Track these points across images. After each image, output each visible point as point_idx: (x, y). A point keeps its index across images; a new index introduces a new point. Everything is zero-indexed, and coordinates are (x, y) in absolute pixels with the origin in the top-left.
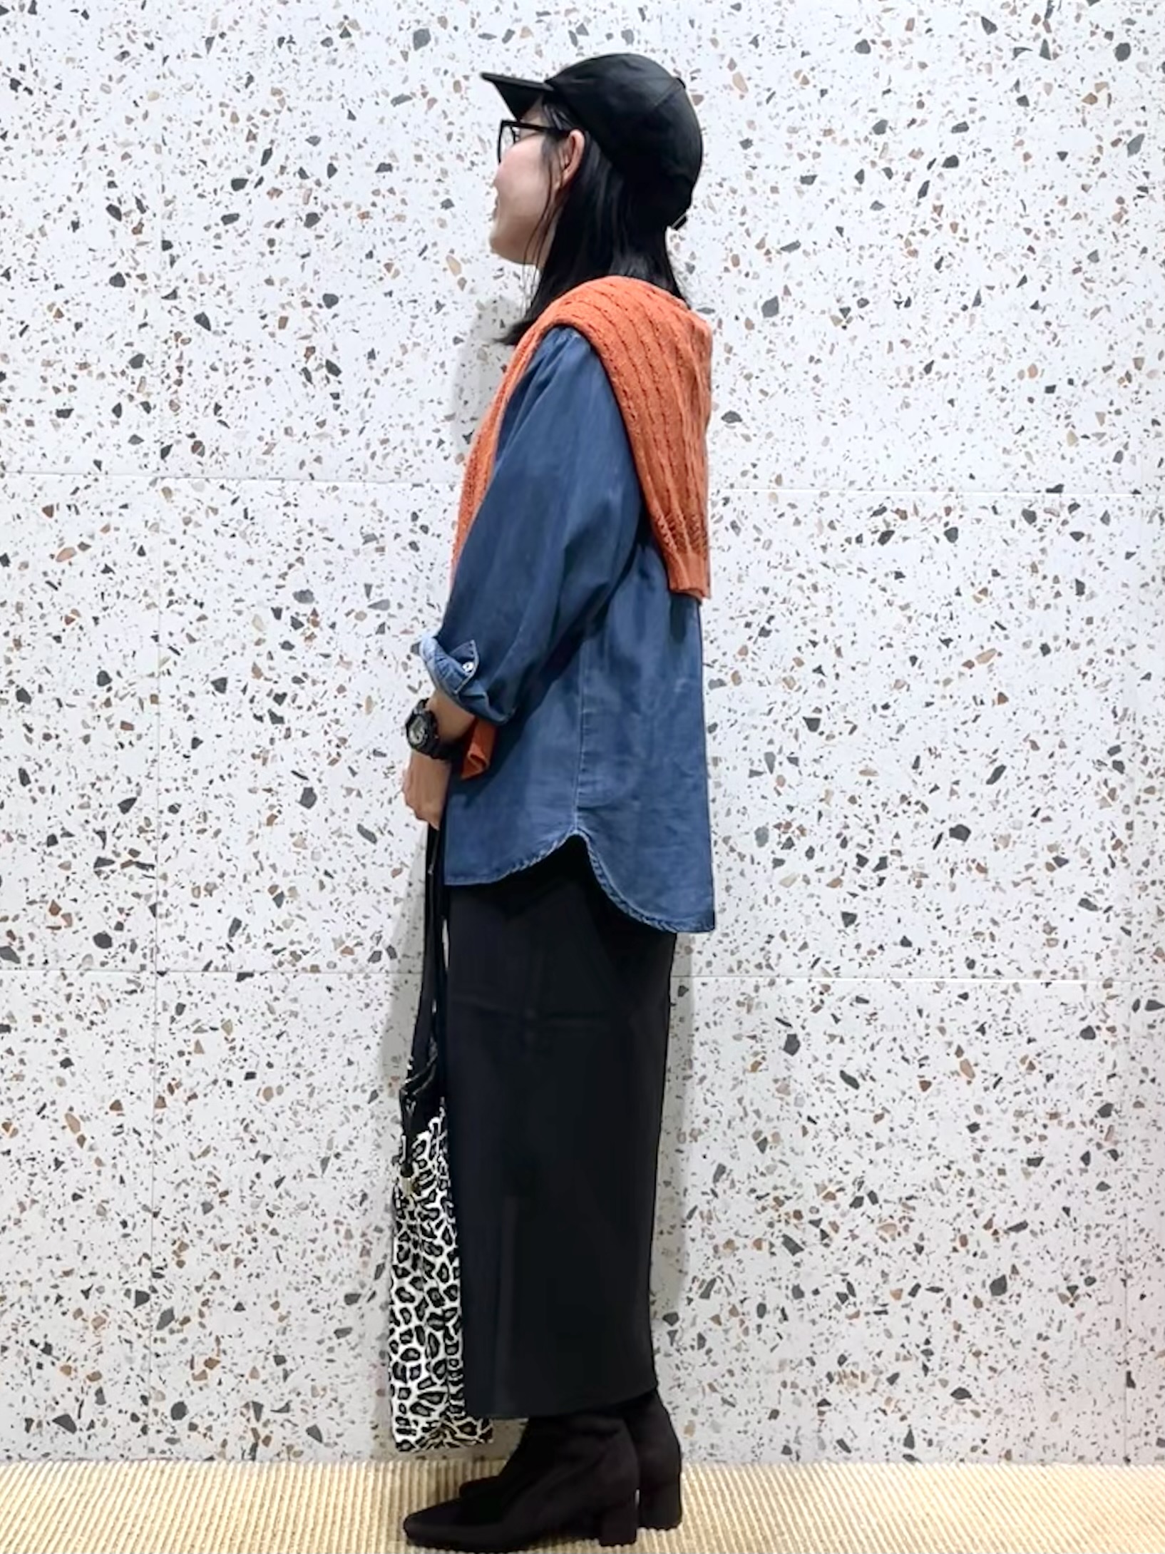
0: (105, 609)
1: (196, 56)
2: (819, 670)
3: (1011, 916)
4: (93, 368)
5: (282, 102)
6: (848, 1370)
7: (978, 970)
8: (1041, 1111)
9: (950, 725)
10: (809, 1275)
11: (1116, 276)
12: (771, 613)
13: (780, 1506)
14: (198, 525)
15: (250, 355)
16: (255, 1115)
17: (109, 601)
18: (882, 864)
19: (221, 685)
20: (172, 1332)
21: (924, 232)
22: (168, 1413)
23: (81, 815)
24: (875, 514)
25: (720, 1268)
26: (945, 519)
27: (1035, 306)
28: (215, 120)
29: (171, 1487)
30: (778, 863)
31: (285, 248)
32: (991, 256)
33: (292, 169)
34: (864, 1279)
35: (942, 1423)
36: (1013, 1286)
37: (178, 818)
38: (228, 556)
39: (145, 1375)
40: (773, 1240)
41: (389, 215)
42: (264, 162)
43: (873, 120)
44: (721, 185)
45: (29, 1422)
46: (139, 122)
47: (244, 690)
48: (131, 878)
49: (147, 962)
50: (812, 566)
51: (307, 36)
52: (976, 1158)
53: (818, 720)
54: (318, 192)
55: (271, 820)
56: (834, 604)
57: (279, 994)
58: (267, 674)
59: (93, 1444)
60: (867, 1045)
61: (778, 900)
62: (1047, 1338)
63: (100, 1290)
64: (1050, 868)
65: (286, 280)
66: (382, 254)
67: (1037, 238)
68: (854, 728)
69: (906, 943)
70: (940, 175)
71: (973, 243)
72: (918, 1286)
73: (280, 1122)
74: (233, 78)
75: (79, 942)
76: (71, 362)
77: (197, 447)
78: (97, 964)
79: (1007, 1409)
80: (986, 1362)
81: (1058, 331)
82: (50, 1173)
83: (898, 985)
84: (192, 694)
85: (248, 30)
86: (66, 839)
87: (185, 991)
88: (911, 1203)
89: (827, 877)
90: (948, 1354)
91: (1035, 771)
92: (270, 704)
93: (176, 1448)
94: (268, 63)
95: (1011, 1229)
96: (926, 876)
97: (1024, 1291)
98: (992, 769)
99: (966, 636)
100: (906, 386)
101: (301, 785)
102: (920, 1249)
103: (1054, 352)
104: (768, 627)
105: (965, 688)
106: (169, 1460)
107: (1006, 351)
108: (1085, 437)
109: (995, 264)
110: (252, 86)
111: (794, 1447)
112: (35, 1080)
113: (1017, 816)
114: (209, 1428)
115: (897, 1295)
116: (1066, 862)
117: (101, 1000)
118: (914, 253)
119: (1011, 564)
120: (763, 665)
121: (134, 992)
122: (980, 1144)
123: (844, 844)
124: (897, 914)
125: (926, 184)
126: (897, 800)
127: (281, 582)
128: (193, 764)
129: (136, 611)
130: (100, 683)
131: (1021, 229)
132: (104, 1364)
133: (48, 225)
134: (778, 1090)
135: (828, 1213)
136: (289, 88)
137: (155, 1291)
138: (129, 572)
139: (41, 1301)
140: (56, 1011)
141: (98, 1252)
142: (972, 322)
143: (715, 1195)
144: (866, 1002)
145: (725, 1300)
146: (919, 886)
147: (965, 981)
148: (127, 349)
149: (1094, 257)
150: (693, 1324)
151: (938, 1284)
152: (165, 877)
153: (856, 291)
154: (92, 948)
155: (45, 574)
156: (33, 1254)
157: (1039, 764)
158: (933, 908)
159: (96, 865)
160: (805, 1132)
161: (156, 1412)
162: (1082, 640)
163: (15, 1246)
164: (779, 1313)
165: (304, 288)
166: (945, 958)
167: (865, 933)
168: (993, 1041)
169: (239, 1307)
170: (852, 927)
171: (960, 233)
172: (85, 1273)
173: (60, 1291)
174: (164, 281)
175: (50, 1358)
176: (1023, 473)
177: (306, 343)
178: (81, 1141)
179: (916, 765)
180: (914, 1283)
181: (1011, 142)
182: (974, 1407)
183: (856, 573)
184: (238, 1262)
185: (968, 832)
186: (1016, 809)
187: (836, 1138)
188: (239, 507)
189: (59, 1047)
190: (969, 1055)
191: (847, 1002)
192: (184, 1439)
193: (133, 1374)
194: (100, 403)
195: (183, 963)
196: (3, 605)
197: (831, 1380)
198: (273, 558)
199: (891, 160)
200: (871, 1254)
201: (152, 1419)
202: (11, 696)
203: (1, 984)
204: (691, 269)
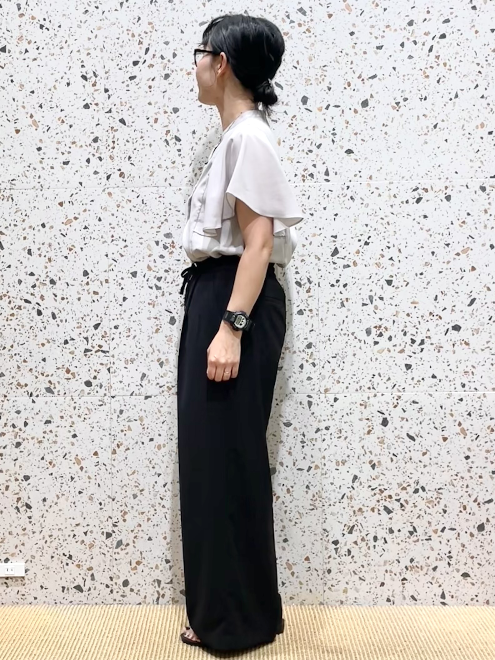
0: (85, 244)
1: (116, 10)
2: (391, 259)
3: (481, 364)
4: (78, 143)
5: (153, 27)
6: (414, 565)
7: (467, 388)
9: (450, 281)
10: (396, 523)
12: (369, 235)
13: (386, 625)
14: (123, 207)
15: (143, 135)
16: (154, 457)
17: (87, 241)
18: (422, 342)
19: (134, 274)
20: (122, 550)
21: (432, 67)
22: (121, 584)
23: (78, 331)
24: (414, 190)
25: (356, 521)
26: (445, 192)
27: (483, 97)
28: (125, 37)
29: (124, 616)
30: (376, 343)
31: (156, 89)
32: (462, 76)
33: (158, 55)
34: (420, 525)
35: (458, 588)
36: (487, 527)
37: (118, 331)
38: (136, 220)
39: (111, 568)
40: (380, 508)
42: (146, 54)
43: (408, 20)
44: (341, 52)
45: (63, 588)
46: (93, 39)
47: (144, 276)
48: (99, 357)
49: (107, 392)
50: (386, 214)
52: (469, 471)
53: (392, 281)
54: (169, 65)
55: (157, 331)
56: (397, 230)
57: (163, 405)
58: (154, 269)
59: (90, 598)
60: (418, 422)
61: (377, 359)
63: (91, 532)
65: (157, 103)
67: (482, 67)
68: (408, 283)
69: (434, 377)
71: (454, 71)
72: (444, 528)
73: (164, 459)
74: (132, 19)
75: (78, 385)
76: (68, 141)
77: (122, 175)
78: (86, 394)
79: (486, 581)
80: (476, 561)
81: (493, 107)
82: (69, 483)
83: (431, 395)
84: (122, 279)
86: (72, 341)
87: (123, 404)
88: (440, 491)
89: (398, 349)
90: (459, 558)
91: (489, 300)
92: (155, 281)
93: (125, 599)
94: (146, 11)
95: (486, 502)
96: (442, 347)
97: (492, 529)
98: (470, 300)
99: (456, 242)
100: (426, 134)
101: (169, 316)
102: (445, 512)
103: (491, 117)
104: (368, 241)
105: (456, 265)
106: (122, 604)
107: (470, 117)
109: (464, 80)
110: (140, 21)
111: (391, 599)
112: (62, 443)
113: (482, 320)
114: (139, 591)
115: (436, 531)
117: (88, 409)
118: (427, 77)
119: (475, 210)
120: (366, 257)
121: (102, 405)
122: (471, 465)
123: (405, 334)
124: (429, 364)
125: (432, 47)
126: (428, 314)
127: (158, 230)
128: (123, 308)
129: (98, 244)
130: (84, 275)
131: (475, 64)
132: (94, 564)
133: (57, 85)
134: (380, 442)
135: (403, 496)
136: (156, 22)
137: (114, 532)
138: (95, 228)
139: (67, 537)
140: (70, 414)
141: (90, 516)
142: (454, 106)
143: (354, 488)
144: (417, 403)
145: (359, 535)
146: (439, 352)
147: (461, 393)
148: (92, 135)
150: (346, 544)
151: (454, 527)
152: (113, 356)
153: (402, 94)
154: (84, 387)
155: (60, 230)
156: (63, 517)
157: (491, 296)
158: (446, 361)
159: (85, 352)
160: (392, 460)
161: (116, 584)
163: (55, 514)
164: (383, 540)
165: (164, 106)
166: (452, 383)
167: (416, 373)
168: (475, 420)
169: (150, 539)
170: (410, 370)
171: (448, 67)
172: (85, 525)
173: (75, 533)
174: (106, 105)
175: (71, 561)
176: (478, 169)
177: (166, 129)
178: (82, 468)
179: (436, 299)
180: (443, 526)
181: (469, 26)
182: (472, 581)
183: (406, 216)
184: (149, 519)
185: (460, 328)
186: (481, 317)
187: (406, 463)
188: (140, 199)
189: (71, 429)
190: (464, 426)
191: (408, 403)
192: (128, 595)
193: (106, 568)
194: (81, 158)
195: (122, 393)
196: (43, 244)
197: (407, 569)
198: (154, 220)
199: (416, 37)
200: (423, 514)
201: (115, 587)
202: (48, 282)
203: (46, 403)
204: (330, 89)
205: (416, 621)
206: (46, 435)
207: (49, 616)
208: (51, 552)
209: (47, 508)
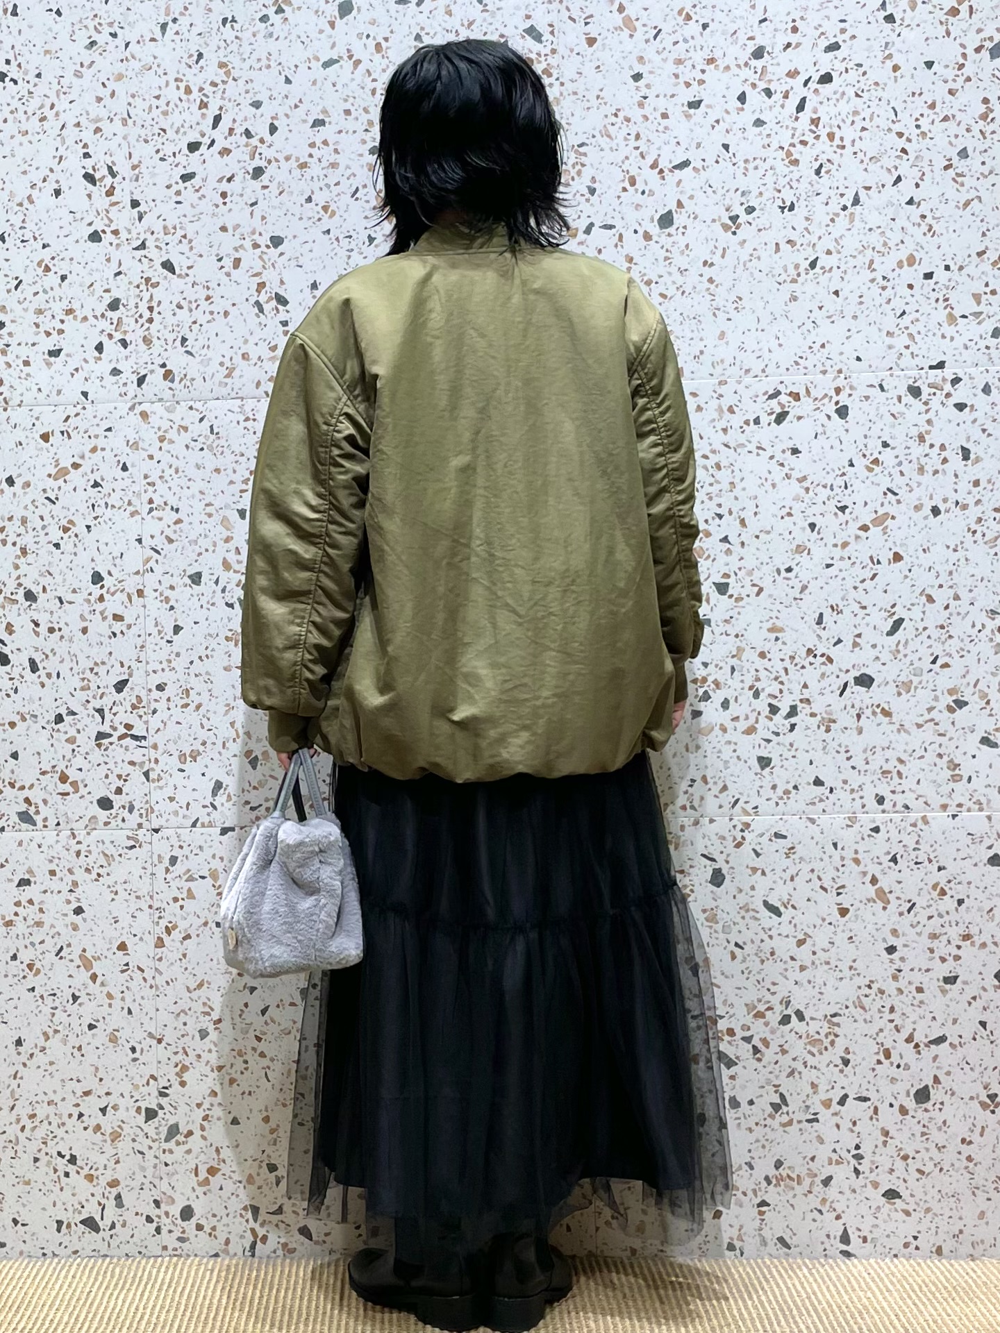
0: (96, 518)
1: (153, 40)
2: (725, 540)
3: (916, 755)
4: (77, 313)
5: (228, 73)
6: (784, 1175)
7: (887, 805)
8: (954, 933)
9: (849, 583)
10: (744, 1087)
11: (986, 169)
14: (172, 442)
15: (210, 293)
17: (99, 511)
18: (793, 711)
19: (196, 578)
20: (178, 1143)
21: (804, 143)
22: (178, 1216)
23: (82, 696)
24: (771, 397)
26: (835, 399)
27: (910, 202)
28: (172, 94)
29: (182, 1281)
30: (697, 714)
31: (235, 198)
32: (866, 160)
33: (239, 130)
34: (795, 1091)
35: (877, 1222)
36: (936, 1095)
37: (164, 695)
38: (198, 466)
39: (156, 1182)
41: (325, 163)
42: (215, 126)
43: (751, 47)
44: (616, 115)
45: (60, 1223)
46: (107, 101)
47: (217, 582)
48: (127, 749)
49: (143, 821)
50: (714, 447)
51: (246, 14)
52: (895, 978)
53: (727, 584)
54: (263, 149)
56: (737, 481)
58: (236, 566)
59: (114, 1243)
60: (787, 876)
61: (698, 748)
62: (970, 1143)
63: (115, 1108)
64: (951, 710)
65: (237, 227)
66: (320, 198)
67: (909, 140)
68: (761, 590)
69: (818, 782)
70: (816, 91)
71: (849, 150)
72: (846, 1096)
74: (186, 56)
75: (82, 807)
76: (58, 308)
77: (168, 375)
78: (101, 824)
79: (936, 1208)
80: (913, 1166)
81: (933, 222)
82: (69, 1006)
83: (813, 821)
84: (172, 588)
85: (197, 13)
86: (71, 717)
87: (177, 845)
88: (835, 1020)
89: (743, 725)
90: (877, 1158)
91: (931, 623)
93: (186, 1245)
94: (215, 41)
95: (930, 1042)
96: (834, 721)
97: (946, 1099)
98: (890, 622)
99: (860, 503)
100: (794, 281)
102: (846, 1062)
103: (929, 242)
105: (861, 551)
106: (180, 1256)
107: (885, 244)
108: (964, 317)
109: (871, 167)
110: (202, 62)
111: (737, 1244)
112: (52, 926)
113: (917, 664)
114: (214, 1228)
115: (827, 1104)
116: (966, 703)
117: (105, 855)
118: (795, 162)
119: (899, 435)
121: (134, 847)
122: (898, 964)
123: (757, 695)
124: (808, 757)
125: (804, 100)
126: (804, 654)
127: (244, 486)
128: (175, 648)
129: (121, 518)
130: (94, 583)
131: (893, 134)
132: (121, 1173)
133: (35, 193)
134: (707, 919)
135: (759, 1030)
136: (234, 61)
137: (162, 1108)
138: (116, 485)
139: (65, 1118)
140: (68, 866)
141: (112, 1074)
142: (852, 221)
144: (785, 837)
146: (828, 730)
147: (875, 816)
148: (106, 295)
149: (963, 154)
151: (865, 1094)
152: (155, 747)
153: (743, 200)
154: (96, 810)
155: (44, 491)
156: (57, 1076)
157: (935, 615)
158: (843, 750)
159: (97, 739)
160: (734, 957)
161: (167, 1214)
162: (971, 501)
163: (41, 1070)
165: (253, 233)
166: (855, 795)
167: (781, 775)
168: (906, 871)
169: (235, 1121)
170: (768, 770)
171: (837, 141)
172: (102, 1093)
173: (81, 1109)
174: (134, 235)
175: (75, 1168)
176: (907, 353)
177: (258, 280)
178: (94, 977)
179: (820, 621)
180: (843, 1092)
181: (880, 56)
182: (905, 1207)
183: (755, 451)
184: (232, 1081)
185: (872, 680)
186: (915, 657)
187: (762, 962)
188: (206, 424)
189: (72, 897)
190: (884, 883)
191: (765, 839)
192: (192, 1239)
193: (146, 1181)
194: (83, 342)
195: (174, 821)
196: (10, 519)
197: (769, 1182)
198: (237, 467)
199: (770, 81)
200: (800, 1067)
201: (164, 1220)
202: (20, 596)
203: (20, 844)
204: (592, 191)
205: (788, 1289)
206: (20, 910)
207: (29, 1281)
208: (33, 1147)
209: (24, 1058)
